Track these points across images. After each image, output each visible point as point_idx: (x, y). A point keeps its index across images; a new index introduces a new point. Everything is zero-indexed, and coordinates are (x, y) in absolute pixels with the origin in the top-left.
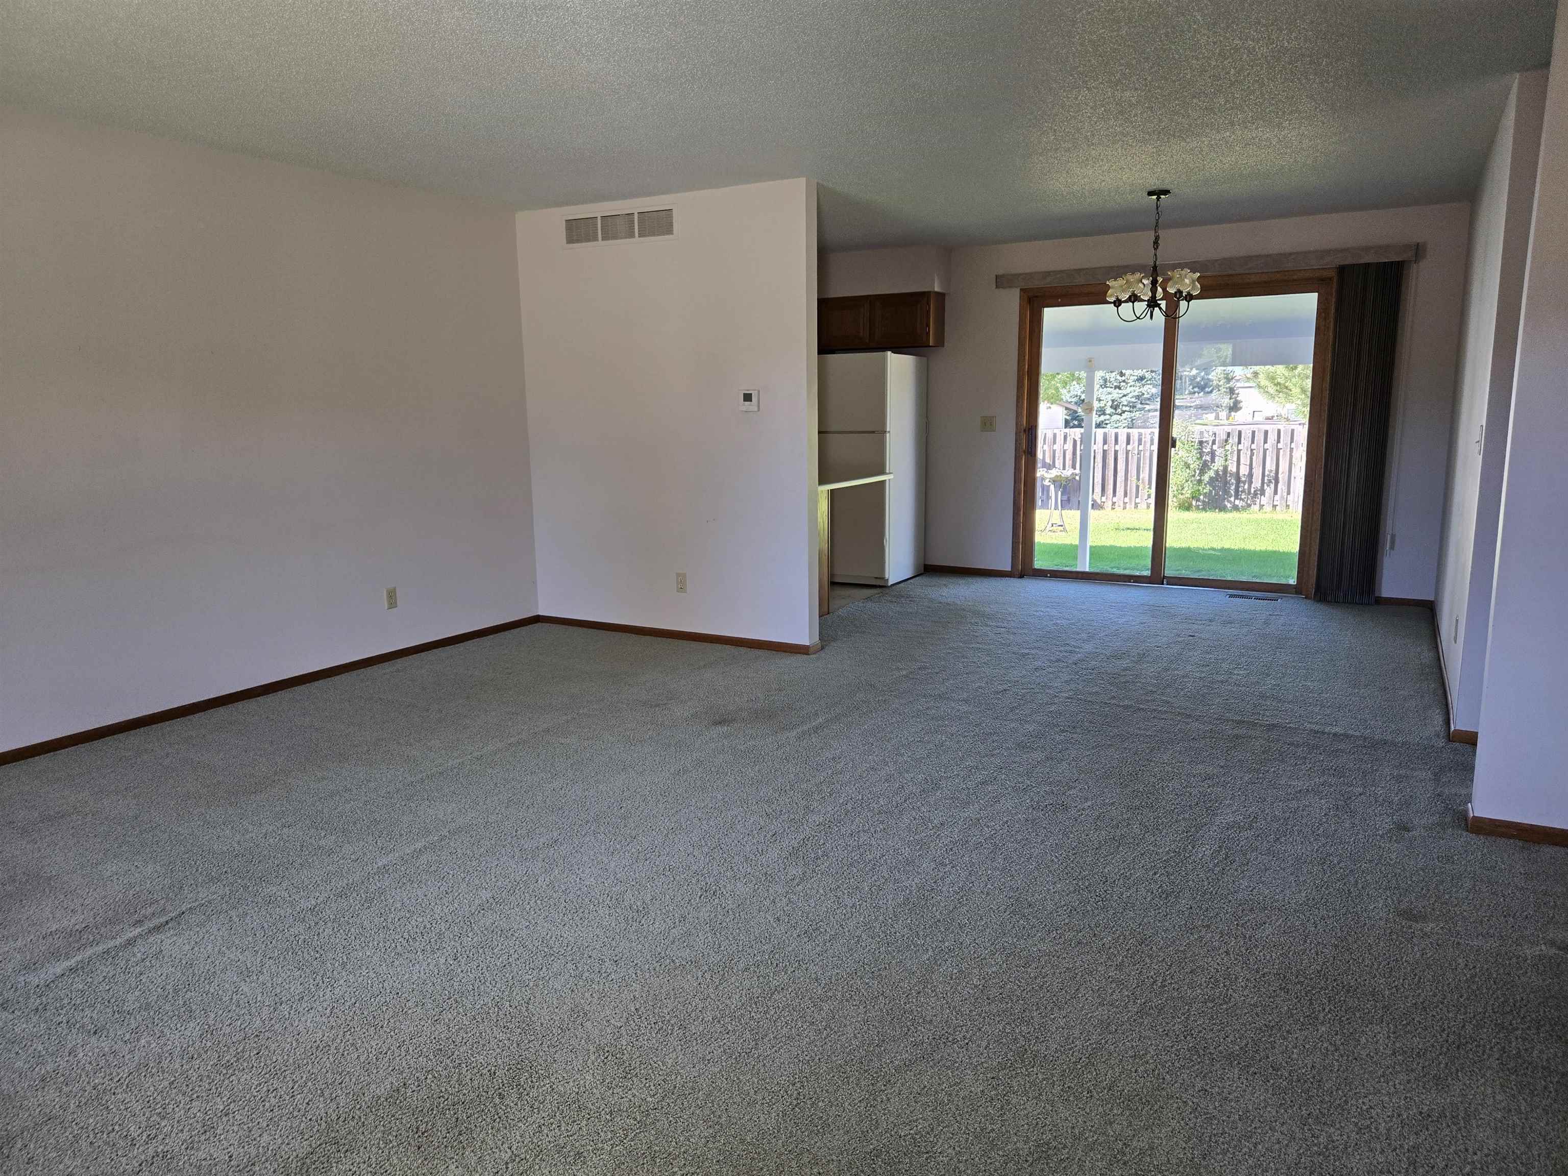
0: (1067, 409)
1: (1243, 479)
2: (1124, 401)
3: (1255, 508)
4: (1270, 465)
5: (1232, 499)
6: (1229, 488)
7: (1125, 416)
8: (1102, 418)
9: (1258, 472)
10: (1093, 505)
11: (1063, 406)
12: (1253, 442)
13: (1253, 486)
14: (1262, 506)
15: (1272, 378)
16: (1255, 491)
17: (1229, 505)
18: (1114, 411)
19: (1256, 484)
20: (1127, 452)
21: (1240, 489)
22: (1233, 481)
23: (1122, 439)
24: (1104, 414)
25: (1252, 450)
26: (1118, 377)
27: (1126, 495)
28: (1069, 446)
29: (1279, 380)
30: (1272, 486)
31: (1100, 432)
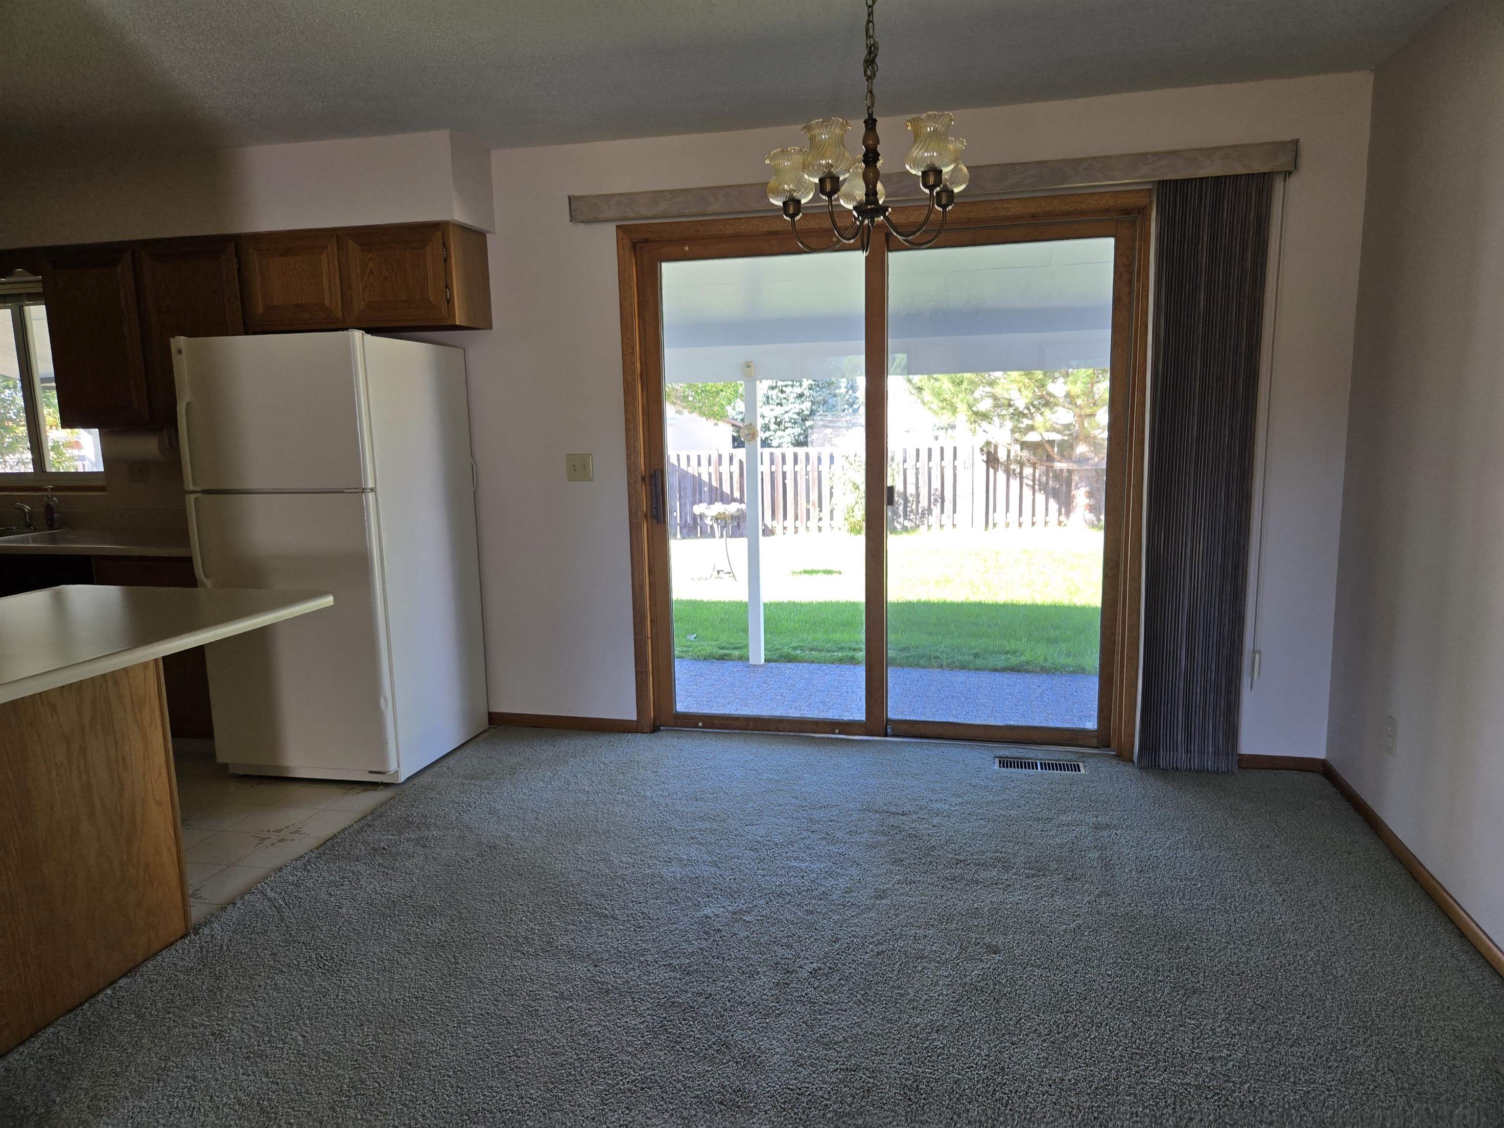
0: (733, 425)
1: (911, 499)
2: (786, 417)
3: (923, 528)
4: (936, 484)
5: (901, 520)
6: (898, 509)
7: (789, 431)
8: (767, 434)
9: (924, 492)
10: (763, 531)
11: (730, 423)
12: (918, 460)
13: (920, 505)
14: (929, 527)
15: (937, 394)
16: (922, 511)
17: (899, 527)
18: (777, 427)
19: (924, 503)
20: (795, 473)
21: (908, 510)
22: (901, 501)
23: (790, 459)
24: (769, 430)
25: (917, 469)
26: (780, 395)
27: (796, 518)
28: (735, 468)
29: (946, 396)
30: (939, 505)
31: (767, 451)
